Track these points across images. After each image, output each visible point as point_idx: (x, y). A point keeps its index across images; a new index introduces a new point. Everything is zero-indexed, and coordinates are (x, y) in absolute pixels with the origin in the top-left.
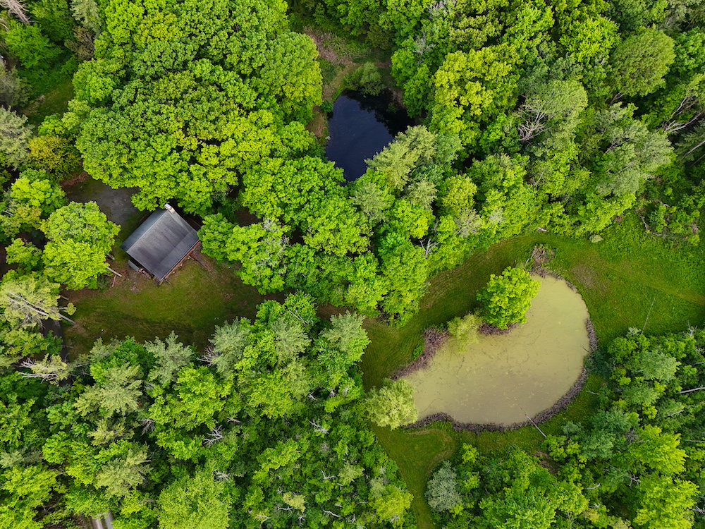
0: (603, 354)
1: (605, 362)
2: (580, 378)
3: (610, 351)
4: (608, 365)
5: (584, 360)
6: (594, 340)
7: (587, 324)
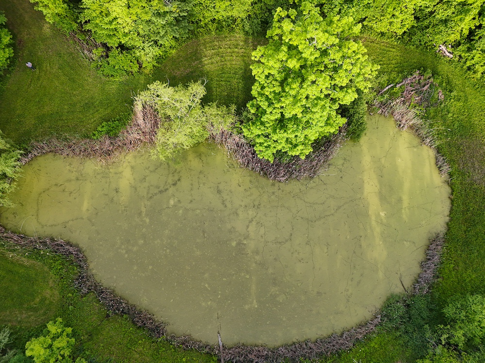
0: (431, 310)
1: (427, 326)
2: (361, 326)
3: (449, 311)
4: (428, 335)
5: (388, 299)
6: (429, 275)
7: (433, 242)
